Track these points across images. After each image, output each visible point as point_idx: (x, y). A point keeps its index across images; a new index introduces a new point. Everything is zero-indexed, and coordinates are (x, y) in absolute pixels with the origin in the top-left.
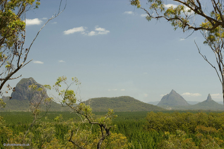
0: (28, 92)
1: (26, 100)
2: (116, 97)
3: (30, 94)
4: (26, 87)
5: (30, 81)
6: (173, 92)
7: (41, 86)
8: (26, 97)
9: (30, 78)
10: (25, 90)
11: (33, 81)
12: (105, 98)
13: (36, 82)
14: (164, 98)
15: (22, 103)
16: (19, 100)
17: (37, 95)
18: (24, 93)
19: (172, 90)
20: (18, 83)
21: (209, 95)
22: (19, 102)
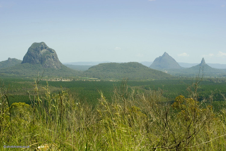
0: (40, 56)
1: (38, 63)
2: (125, 63)
3: (42, 58)
4: (38, 52)
5: (42, 45)
6: (165, 54)
7: (53, 51)
8: (38, 61)
9: (42, 43)
10: (37, 54)
11: (45, 45)
12: (114, 63)
13: (48, 47)
14: (156, 60)
15: (35, 67)
16: (32, 64)
17: (49, 59)
18: (36, 57)
19: (165, 52)
20: (30, 47)
21: (203, 59)
22: (32, 65)
